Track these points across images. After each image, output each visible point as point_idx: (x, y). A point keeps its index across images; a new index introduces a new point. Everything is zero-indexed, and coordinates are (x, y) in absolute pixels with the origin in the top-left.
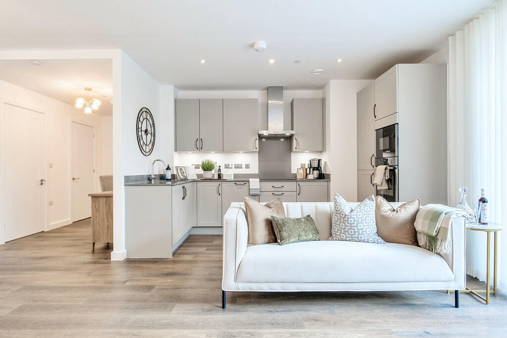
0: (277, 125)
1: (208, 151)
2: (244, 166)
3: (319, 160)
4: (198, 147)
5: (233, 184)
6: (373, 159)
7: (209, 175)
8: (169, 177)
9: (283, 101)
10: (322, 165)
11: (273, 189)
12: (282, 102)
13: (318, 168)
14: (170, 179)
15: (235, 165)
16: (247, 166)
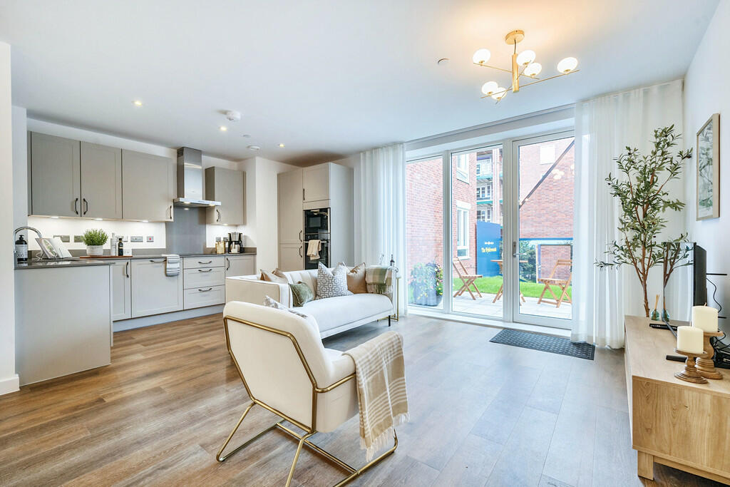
0: (194, 192)
1: (94, 216)
2: (145, 240)
3: (240, 234)
4: (79, 210)
5: (148, 261)
6: (302, 234)
7: (99, 251)
8: (25, 256)
9: (201, 165)
10: (243, 239)
11: (200, 266)
12: (200, 167)
13: (239, 242)
14: (26, 259)
15: (132, 237)
16: (150, 240)
